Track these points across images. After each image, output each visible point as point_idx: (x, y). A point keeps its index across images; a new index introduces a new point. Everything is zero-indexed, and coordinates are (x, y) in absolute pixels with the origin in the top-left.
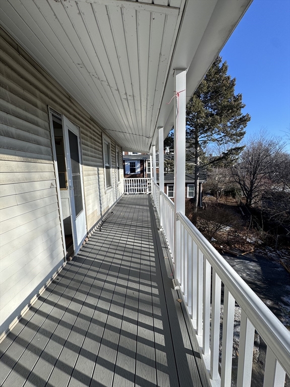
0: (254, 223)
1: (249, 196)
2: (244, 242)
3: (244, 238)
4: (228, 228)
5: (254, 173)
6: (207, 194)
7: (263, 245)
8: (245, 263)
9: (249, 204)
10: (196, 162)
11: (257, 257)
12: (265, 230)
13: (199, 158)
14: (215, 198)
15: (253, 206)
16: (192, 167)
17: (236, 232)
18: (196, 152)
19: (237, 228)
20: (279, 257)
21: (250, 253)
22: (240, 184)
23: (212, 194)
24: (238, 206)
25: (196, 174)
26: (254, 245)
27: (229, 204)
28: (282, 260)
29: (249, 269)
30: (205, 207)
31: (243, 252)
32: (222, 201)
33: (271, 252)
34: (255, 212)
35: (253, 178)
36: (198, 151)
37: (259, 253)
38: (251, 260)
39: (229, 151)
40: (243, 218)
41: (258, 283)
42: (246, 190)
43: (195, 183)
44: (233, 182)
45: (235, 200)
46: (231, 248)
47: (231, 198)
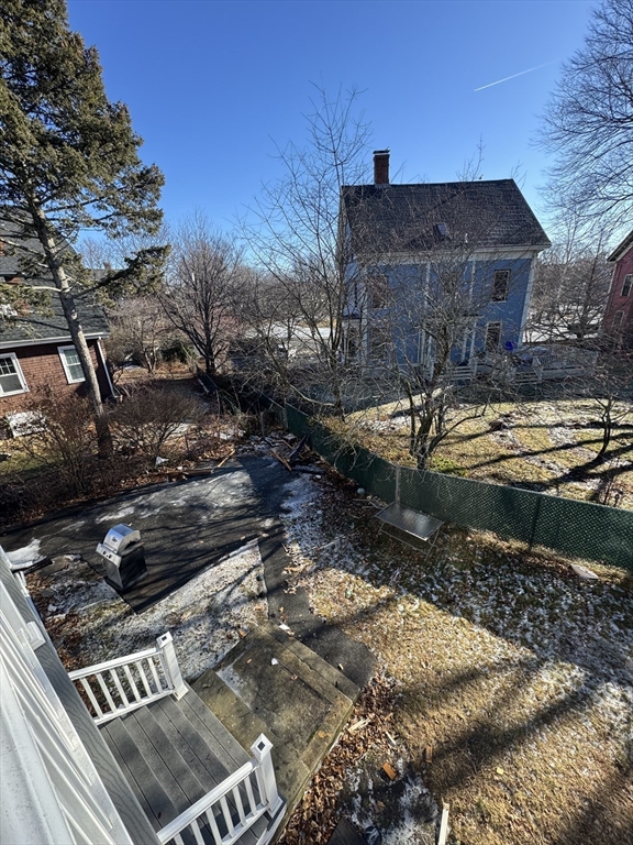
0: (227, 402)
1: (208, 355)
2: (216, 444)
3: (216, 435)
4: (184, 427)
5: (205, 308)
6: (122, 364)
7: (247, 436)
8: (225, 479)
9: (211, 369)
10: (57, 282)
11: (240, 460)
12: (244, 411)
13: (61, 269)
14: (146, 371)
15: (219, 371)
17: (200, 429)
18: (48, 253)
19: (201, 422)
20: (270, 445)
21: (230, 457)
22: (186, 331)
23: (137, 361)
24: (195, 378)
25: (67, 316)
26: (233, 441)
27: (177, 377)
28: (274, 450)
29: (233, 486)
30: (125, 395)
31: (220, 460)
32: (161, 373)
33: (258, 442)
34: (223, 383)
35: (207, 318)
36: (53, 251)
37: (243, 452)
38: (233, 470)
39: (139, 255)
40: (208, 398)
41: (249, 502)
42: (201, 344)
43: (75, 341)
44: (173, 330)
45: (187, 367)
46: (198, 464)
47: (178, 363)
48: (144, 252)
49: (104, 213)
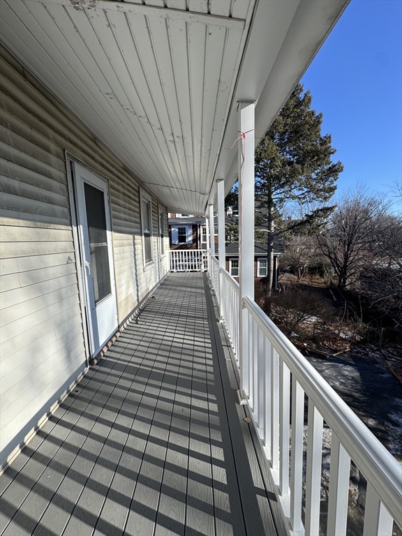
0: (350, 311)
1: (343, 273)
2: (335, 338)
3: (336, 332)
4: (314, 319)
5: (348, 243)
6: (285, 271)
7: (363, 342)
8: (337, 367)
9: (343, 285)
10: (269, 227)
11: (354, 358)
12: (365, 321)
13: (273, 222)
14: (296, 278)
15: (348, 287)
16: (263, 235)
17: (325, 324)
18: (270, 214)
19: (327, 319)
20: (385, 358)
21: (345, 353)
22: (331, 258)
23: (292, 271)
24: (328, 289)
25: (269, 244)
27: (315, 285)
28: (389, 363)
29: (344, 376)
30: (282, 289)
31: (336, 351)
32: (305, 280)
33: (373, 351)
34: (351, 296)
35: (348, 250)
36: (272, 213)
37: (357, 352)
38: (346, 363)
39: (314, 212)
40: (335, 304)
41: (356, 395)
42: (338, 266)
43: (268, 257)
44: (321, 256)
45: (323, 280)
46: (318, 347)
47: (318, 276)
48: (318, 211)
49: (301, 192)
